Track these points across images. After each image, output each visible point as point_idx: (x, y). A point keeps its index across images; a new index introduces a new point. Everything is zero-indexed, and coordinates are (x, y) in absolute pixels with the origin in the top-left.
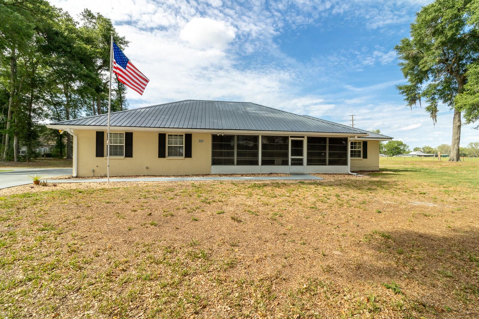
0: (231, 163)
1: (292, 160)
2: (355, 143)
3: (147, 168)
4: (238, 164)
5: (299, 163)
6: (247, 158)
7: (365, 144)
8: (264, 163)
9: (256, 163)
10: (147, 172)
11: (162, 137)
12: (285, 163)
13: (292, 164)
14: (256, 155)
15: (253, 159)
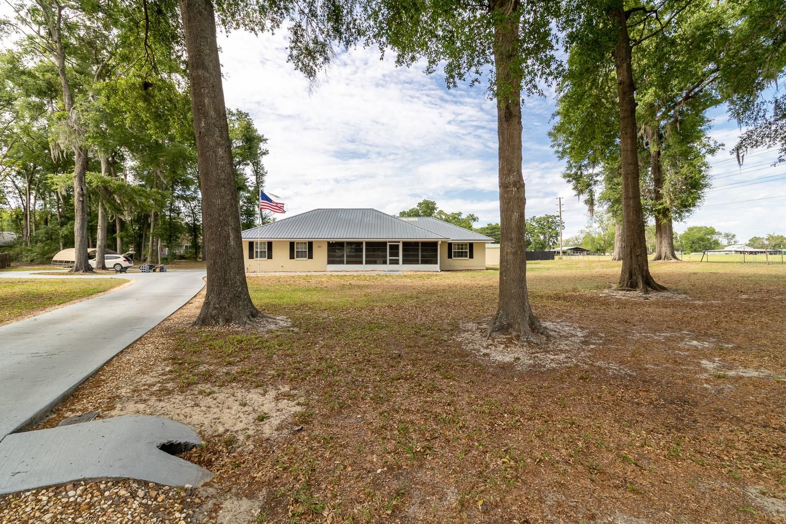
0: (341, 262)
1: (390, 260)
2: (462, 245)
3: (282, 267)
4: (347, 264)
5: (396, 262)
6: (354, 259)
7: (471, 245)
8: (367, 263)
9: (361, 263)
10: (281, 269)
11: (292, 245)
12: (385, 262)
13: (390, 264)
14: (362, 257)
15: (358, 259)
